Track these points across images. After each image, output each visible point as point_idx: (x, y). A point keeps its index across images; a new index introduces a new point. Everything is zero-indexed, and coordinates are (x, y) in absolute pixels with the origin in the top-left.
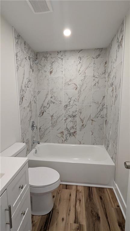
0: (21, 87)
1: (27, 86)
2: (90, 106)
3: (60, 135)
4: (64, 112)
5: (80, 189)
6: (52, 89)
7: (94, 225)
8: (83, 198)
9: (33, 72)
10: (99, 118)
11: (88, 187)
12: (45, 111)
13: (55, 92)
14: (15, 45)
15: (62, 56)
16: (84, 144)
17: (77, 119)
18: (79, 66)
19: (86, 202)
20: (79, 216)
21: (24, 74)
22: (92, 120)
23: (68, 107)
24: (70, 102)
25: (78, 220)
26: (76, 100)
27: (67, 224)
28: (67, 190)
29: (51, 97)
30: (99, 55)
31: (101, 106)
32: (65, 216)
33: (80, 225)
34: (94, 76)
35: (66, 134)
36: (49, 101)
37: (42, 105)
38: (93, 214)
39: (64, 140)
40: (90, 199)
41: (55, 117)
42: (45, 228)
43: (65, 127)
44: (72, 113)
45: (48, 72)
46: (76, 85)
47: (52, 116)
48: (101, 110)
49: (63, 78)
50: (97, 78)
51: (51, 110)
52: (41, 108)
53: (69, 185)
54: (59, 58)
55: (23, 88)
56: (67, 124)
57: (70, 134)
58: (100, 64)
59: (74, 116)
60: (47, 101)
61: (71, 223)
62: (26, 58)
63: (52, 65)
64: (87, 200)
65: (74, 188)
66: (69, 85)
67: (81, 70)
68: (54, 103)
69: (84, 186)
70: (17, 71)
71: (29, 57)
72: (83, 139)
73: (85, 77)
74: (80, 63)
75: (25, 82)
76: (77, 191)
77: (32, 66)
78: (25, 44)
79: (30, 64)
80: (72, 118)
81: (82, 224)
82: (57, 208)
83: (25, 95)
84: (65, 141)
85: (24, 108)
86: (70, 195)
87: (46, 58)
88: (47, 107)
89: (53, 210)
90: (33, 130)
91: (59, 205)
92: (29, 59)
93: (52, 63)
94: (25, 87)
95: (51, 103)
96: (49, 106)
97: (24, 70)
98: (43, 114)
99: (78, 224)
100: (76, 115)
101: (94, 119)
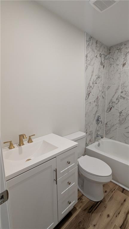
0: (89, 84)
1: (95, 83)
6: (123, 83)
9: (103, 68)
12: (114, 107)
13: (126, 87)
14: (86, 47)
21: (93, 72)
25: (125, 227)
27: (111, 222)
29: (122, 92)
32: (111, 215)
36: (119, 96)
37: (111, 100)
41: (124, 114)
45: (120, 64)
51: (120, 106)
52: (109, 104)
53: (127, 190)
55: (91, 85)
60: (116, 96)
63: (126, 56)
68: (124, 98)
70: (86, 70)
71: (100, 54)
75: (94, 79)
77: (103, 62)
78: (97, 43)
79: (101, 61)
83: (92, 91)
85: (90, 103)
86: (125, 201)
87: (120, 50)
88: (116, 102)
89: (101, 202)
90: (98, 124)
91: (108, 201)
92: (101, 56)
93: (126, 54)
94: (93, 83)
95: (121, 98)
96: (119, 101)
97: (94, 68)
98: (110, 110)
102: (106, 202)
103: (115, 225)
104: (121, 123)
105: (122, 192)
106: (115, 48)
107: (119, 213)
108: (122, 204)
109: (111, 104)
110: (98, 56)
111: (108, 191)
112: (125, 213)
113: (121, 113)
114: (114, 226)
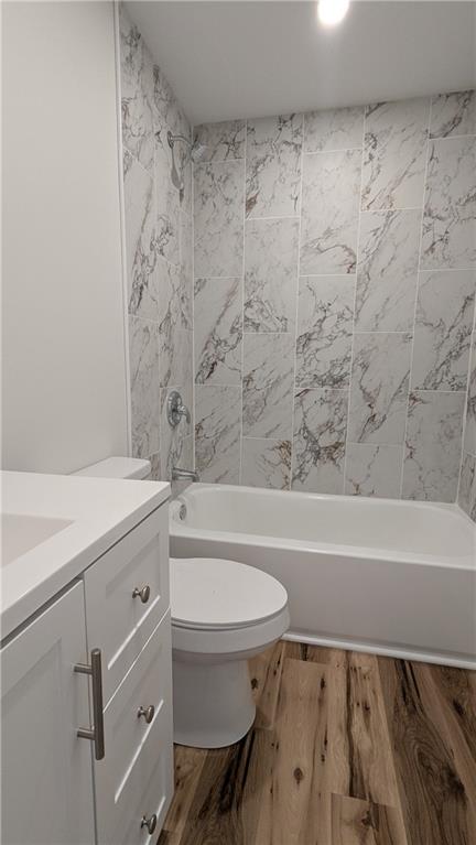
0: (139, 244)
1: (157, 246)
2: (408, 338)
3: (275, 457)
4: (296, 363)
5: (364, 665)
6: (250, 271)
7: (440, 815)
8: (380, 698)
9: (181, 200)
10: (444, 388)
11: (396, 659)
12: (223, 360)
13: (262, 285)
14: (122, 65)
15: (297, 133)
16: (372, 494)
17: (350, 392)
18: (367, 172)
19: (395, 718)
20: (368, 770)
21: (149, 196)
22: (413, 399)
23: (314, 345)
24: (321, 321)
25: (362, 783)
26: (348, 315)
27: (315, 794)
28: (308, 663)
29: (248, 304)
30: (456, 122)
31: (453, 341)
32: (305, 763)
33: (376, 806)
34: (429, 213)
35: (301, 452)
36: (238, 317)
37: (212, 334)
38: (429, 767)
39: (291, 477)
40: (410, 705)
41: (258, 383)
42: (222, 797)
43: (299, 425)
44: (329, 366)
45: (237, 201)
46: (351, 254)
47: (248, 380)
48: (455, 355)
49: (297, 224)
50: (440, 219)
51: (246, 356)
52: (206, 348)
53: (314, 646)
54: (286, 143)
55: (146, 250)
56: (304, 413)
57: (318, 453)
58: (459, 160)
59: (338, 381)
60: (229, 318)
61: (335, 792)
62: (158, 133)
63: (256, 173)
64: (397, 711)
65: (336, 658)
66: (322, 252)
67: (375, 188)
68: (257, 326)
69: (380, 657)
70: (125, 172)
71: (169, 133)
72: (369, 476)
73: (388, 217)
74: (371, 157)
75: (154, 230)
76: (350, 671)
77: (179, 175)
78: (156, 76)
79: (174, 166)
80: (330, 389)
81: (383, 802)
82: (271, 728)
83: (150, 279)
84: (294, 479)
85: (146, 330)
86: (323, 684)
87: (234, 145)
88: (231, 342)
89: (253, 732)
90: (174, 425)
92: (171, 146)
93: (257, 167)
94: (152, 247)
95: (246, 326)
96: (239, 339)
97: (152, 181)
98: (211, 372)
99: (367, 803)
100: (346, 374)
101: (421, 394)
103: (332, 795)
104: (250, 419)
105: (305, 658)
106: (218, 135)
107: (326, 742)
108: (321, 702)
110: (164, 137)
111: (260, 676)
112: (340, 728)
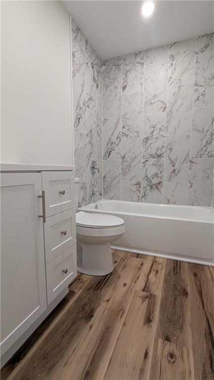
0: (79, 102)
1: (87, 104)
2: (188, 137)
4: (143, 149)
5: (160, 261)
6: (124, 114)
7: (175, 299)
9: (97, 88)
10: (205, 157)
12: (114, 150)
13: (129, 119)
14: (72, 40)
15: (142, 58)
16: (174, 203)
17: (165, 160)
18: (170, 70)
21: (83, 86)
22: (192, 162)
23: (150, 142)
24: (152, 132)
25: (148, 289)
26: (163, 129)
27: (130, 290)
28: (138, 259)
29: (124, 127)
31: (208, 136)
32: (128, 282)
33: (151, 294)
34: (196, 84)
35: (145, 186)
36: (120, 133)
37: (110, 140)
38: (176, 288)
39: (141, 197)
40: (175, 272)
42: (96, 287)
43: (144, 175)
44: (156, 150)
45: (119, 87)
46: (164, 104)
48: (209, 143)
49: (142, 94)
50: (201, 86)
51: (123, 148)
52: (107, 146)
53: (142, 254)
54: (138, 63)
56: (146, 170)
57: (152, 186)
58: (208, 62)
59: (159, 156)
60: (116, 133)
62: (87, 63)
63: (126, 76)
64: (169, 273)
65: (150, 258)
66: (152, 104)
67: (174, 77)
68: (127, 136)
69: (168, 259)
70: (73, 77)
71: (92, 63)
72: (173, 196)
73: (179, 88)
74: (172, 64)
75: (85, 99)
76: (154, 262)
77: (96, 79)
79: (94, 75)
80: (156, 160)
81: (154, 294)
83: (83, 116)
85: (81, 134)
86: (142, 264)
87: (118, 66)
88: (117, 142)
89: (111, 274)
90: (93, 174)
91: (122, 270)
92: (93, 68)
93: (127, 73)
94: (84, 104)
95: (123, 136)
96: (120, 141)
97: (84, 81)
98: (109, 155)
99: (148, 293)
100: (163, 153)
101: (195, 160)
102: (118, 272)
103: (136, 291)
104: (124, 173)
105: (137, 257)
106: (112, 63)
107: (138, 278)
108: (139, 269)
109: (109, 146)
110: (89, 64)
111: (118, 260)
112: (145, 275)
113: (124, 157)
114: (134, 291)
